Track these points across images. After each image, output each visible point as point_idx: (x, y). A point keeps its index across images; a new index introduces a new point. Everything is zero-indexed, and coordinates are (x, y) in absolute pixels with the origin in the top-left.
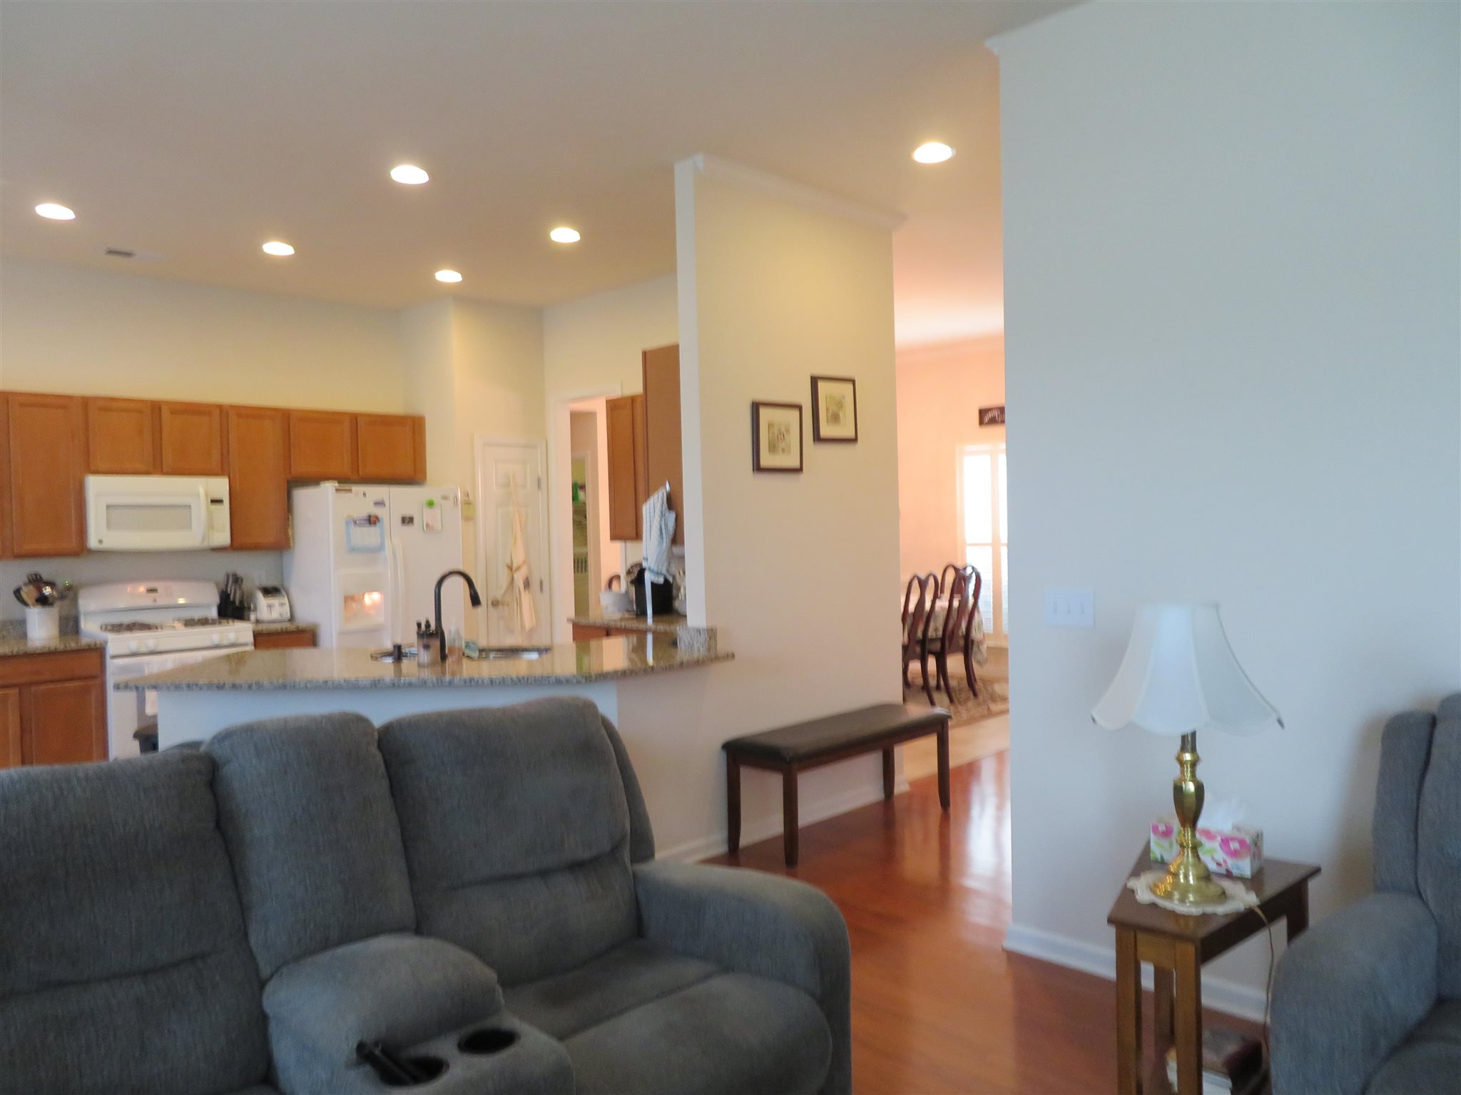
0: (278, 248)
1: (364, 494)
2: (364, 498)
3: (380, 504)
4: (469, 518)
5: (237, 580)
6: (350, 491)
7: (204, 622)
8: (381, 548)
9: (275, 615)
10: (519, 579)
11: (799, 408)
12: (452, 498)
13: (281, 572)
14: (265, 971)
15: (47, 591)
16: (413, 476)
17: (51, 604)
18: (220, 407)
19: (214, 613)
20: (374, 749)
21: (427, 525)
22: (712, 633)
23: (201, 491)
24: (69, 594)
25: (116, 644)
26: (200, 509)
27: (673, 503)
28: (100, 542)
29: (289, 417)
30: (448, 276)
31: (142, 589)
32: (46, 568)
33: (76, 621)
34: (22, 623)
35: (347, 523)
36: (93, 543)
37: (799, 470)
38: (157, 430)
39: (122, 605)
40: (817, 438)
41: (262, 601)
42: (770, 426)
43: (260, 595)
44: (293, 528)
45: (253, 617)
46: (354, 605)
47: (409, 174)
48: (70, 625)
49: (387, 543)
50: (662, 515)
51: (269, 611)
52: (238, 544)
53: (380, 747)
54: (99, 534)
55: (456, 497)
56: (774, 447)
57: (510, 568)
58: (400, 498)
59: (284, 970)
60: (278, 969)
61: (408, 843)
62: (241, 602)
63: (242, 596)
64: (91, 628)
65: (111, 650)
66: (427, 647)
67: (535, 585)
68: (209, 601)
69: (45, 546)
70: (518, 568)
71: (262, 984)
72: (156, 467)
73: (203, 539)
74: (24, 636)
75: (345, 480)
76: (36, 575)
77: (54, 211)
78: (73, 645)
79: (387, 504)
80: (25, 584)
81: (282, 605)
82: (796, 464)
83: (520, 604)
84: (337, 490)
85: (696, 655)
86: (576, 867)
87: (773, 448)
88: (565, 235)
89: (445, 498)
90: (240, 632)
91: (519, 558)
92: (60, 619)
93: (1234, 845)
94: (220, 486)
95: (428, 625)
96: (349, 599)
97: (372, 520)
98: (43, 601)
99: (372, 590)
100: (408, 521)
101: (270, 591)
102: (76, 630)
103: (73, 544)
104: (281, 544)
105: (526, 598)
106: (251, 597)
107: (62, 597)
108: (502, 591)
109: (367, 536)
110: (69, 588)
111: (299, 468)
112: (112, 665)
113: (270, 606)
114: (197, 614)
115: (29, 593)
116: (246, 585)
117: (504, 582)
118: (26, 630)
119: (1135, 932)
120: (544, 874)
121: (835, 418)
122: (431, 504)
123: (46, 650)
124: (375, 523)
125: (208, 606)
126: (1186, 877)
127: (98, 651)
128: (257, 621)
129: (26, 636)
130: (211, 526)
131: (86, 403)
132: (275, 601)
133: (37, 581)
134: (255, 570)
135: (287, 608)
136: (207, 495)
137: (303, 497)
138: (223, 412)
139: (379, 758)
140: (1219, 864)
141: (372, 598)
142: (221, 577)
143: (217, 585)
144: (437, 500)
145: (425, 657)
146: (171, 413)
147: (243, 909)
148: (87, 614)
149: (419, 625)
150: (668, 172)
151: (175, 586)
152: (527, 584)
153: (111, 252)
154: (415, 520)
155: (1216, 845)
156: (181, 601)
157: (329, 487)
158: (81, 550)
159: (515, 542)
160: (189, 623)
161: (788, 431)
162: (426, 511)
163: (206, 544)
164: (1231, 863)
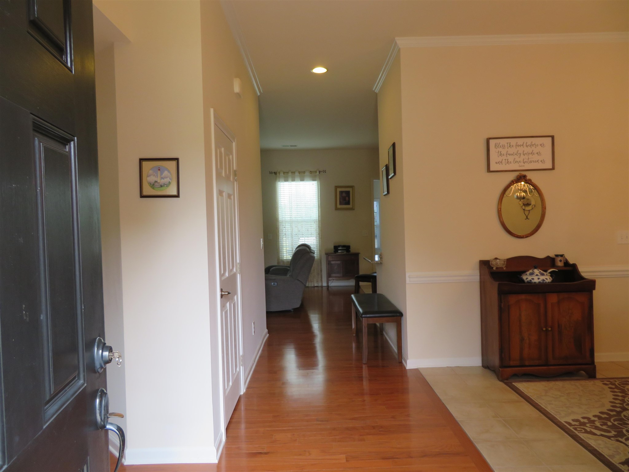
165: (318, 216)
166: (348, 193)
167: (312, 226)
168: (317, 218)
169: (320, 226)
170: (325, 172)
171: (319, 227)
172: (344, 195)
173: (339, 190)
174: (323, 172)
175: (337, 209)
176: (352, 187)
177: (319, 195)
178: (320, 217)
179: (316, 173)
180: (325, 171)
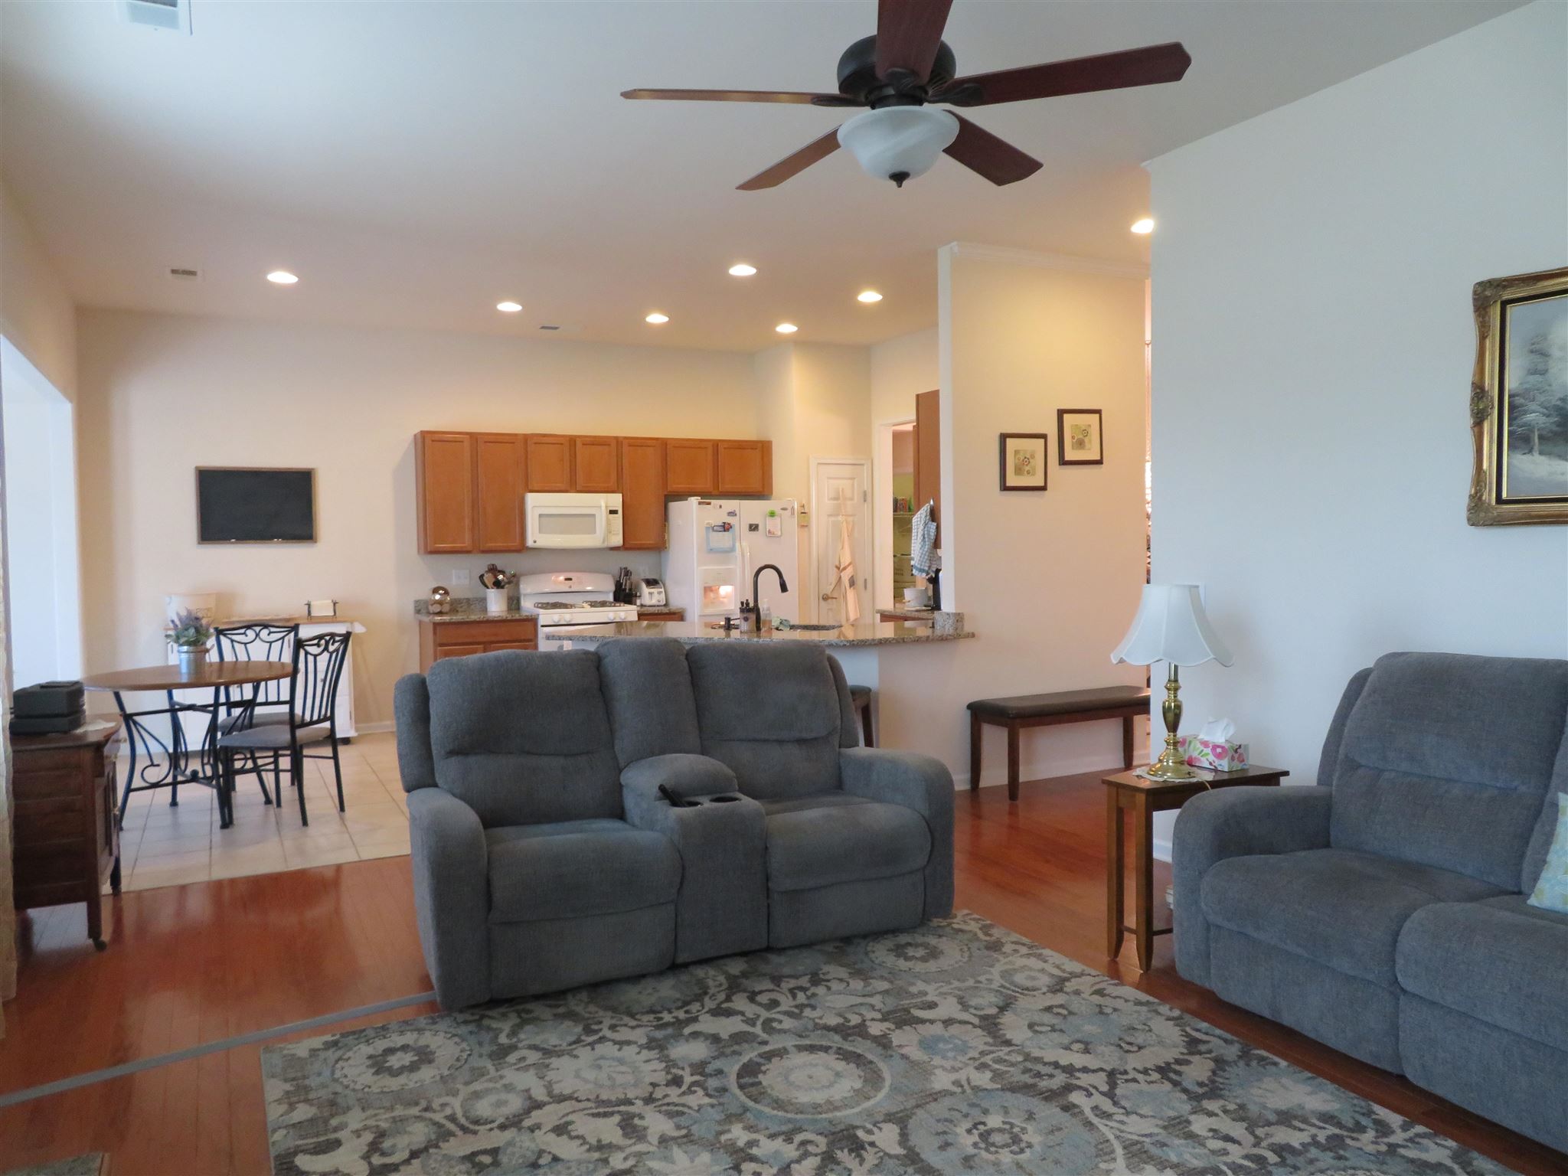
0: (657, 318)
1: (721, 507)
2: (720, 509)
3: (732, 514)
4: (804, 526)
5: (627, 573)
6: (709, 504)
7: (603, 604)
8: (732, 549)
9: (654, 602)
10: (846, 576)
11: (1044, 437)
12: (790, 509)
13: (660, 566)
14: (622, 764)
15: (501, 577)
16: (762, 492)
17: (503, 587)
18: (616, 438)
19: (611, 598)
20: (683, 658)
21: (769, 532)
22: (959, 618)
23: (603, 505)
24: (514, 580)
25: (545, 617)
26: (602, 517)
27: (934, 515)
28: (535, 542)
29: (666, 444)
30: (786, 328)
31: (562, 578)
32: (499, 561)
33: (518, 600)
34: (483, 601)
35: (707, 528)
36: (530, 543)
37: (1044, 488)
38: (573, 456)
39: (547, 590)
40: (1063, 462)
41: (645, 590)
42: (1017, 452)
43: (644, 585)
44: (668, 533)
45: (638, 602)
46: (712, 595)
47: (742, 270)
48: (514, 602)
49: (737, 545)
50: (926, 524)
51: (650, 597)
52: (629, 545)
53: (687, 659)
54: (535, 536)
55: (793, 508)
56: (1020, 469)
57: (838, 568)
58: (749, 510)
59: (631, 765)
60: (628, 764)
61: (700, 711)
62: (630, 590)
63: (631, 584)
64: (528, 605)
65: (542, 621)
66: (746, 619)
67: (860, 583)
68: (606, 587)
69: (499, 544)
70: (845, 569)
71: (620, 771)
72: (572, 487)
73: (604, 542)
74: (485, 610)
75: (706, 495)
76: (493, 565)
77: (509, 307)
78: (517, 616)
79: (738, 514)
80: (487, 572)
81: (659, 593)
82: (1041, 484)
83: (845, 597)
84: (700, 503)
85: (946, 632)
86: (801, 742)
87: (1019, 471)
88: (869, 297)
89: (784, 509)
90: (627, 613)
91: (846, 559)
92: (508, 599)
93: (1219, 750)
94: (616, 500)
95: (748, 604)
96: (707, 589)
97: (726, 527)
98: (498, 584)
99: (726, 583)
100: (753, 528)
101: (652, 583)
102: (518, 608)
103: (516, 544)
104: (659, 546)
105: (851, 594)
106: (638, 587)
107: (509, 583)
108: (832, 587)
109: (723, 539)
110: (514, 576)
111: (675, 486)
112: (543, 632)
113: (651, 594)
114: (600, 598)
115: (489, 579)
116: (634, 578)
117: (833, 580)
118: (486, 605)
119: (1118, 788)
120: (780, 742)
121: (1080, 444)
122: (772, 514)
123: (500, 618)
124: (728, 530)
125: (607, 593)
126: (1167, 762)
127: (533, 621)
128: (642, 606)
129: (486, 609)
130: (609, 531)
131: (526, 438)
132: (655, 591)
133: (493, 570)
134: (640, 565)
135: (663, 595)
136: (606, 507)
137: (675, 507)
138: (619, 441)
139: (685, 664)
140: (1211, 764)
141: (725, 590)
142: (616, 572)
143: (613, 576)
144: (777, 510)
145: (745, 626)
146: (584, 444)
147: (612, 731)
148: (525, 595)
149: (742, 603)
150: (932, 255)
151: (585, 576)
152: (852, 583)
153: (543, 328)
154: (760, 527)
155: (1208, 750)
156: (589, 588)
157: (694, 501)
158: (522, 548)
159: (843, 548)
160: (593, 604)
161: (1033, 456)
162: (768, 519)
163: (605, 545)
164: (1217, 763)
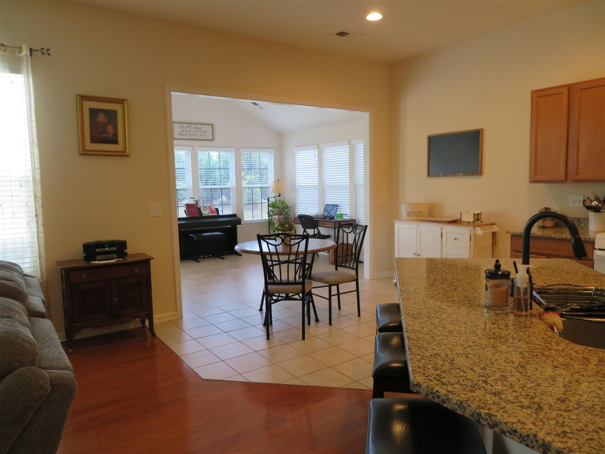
165: (30, 167)
166: (111, 115)
167: (14, 194)
168: (30, 174)
169: (39, 195)
170: (49, 54)
171: (36, 197)
172: (101, 118)
173: (88, 105)
174: (43, 53)
175: (85, 153)
176: (121, 102)
177: (33, 113)
178: (38, 172)
179: (20, 52)
180: (46, 52)
